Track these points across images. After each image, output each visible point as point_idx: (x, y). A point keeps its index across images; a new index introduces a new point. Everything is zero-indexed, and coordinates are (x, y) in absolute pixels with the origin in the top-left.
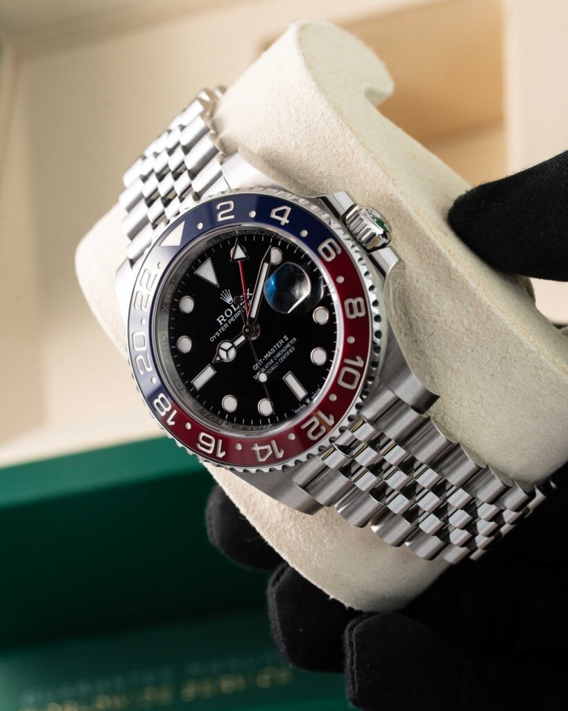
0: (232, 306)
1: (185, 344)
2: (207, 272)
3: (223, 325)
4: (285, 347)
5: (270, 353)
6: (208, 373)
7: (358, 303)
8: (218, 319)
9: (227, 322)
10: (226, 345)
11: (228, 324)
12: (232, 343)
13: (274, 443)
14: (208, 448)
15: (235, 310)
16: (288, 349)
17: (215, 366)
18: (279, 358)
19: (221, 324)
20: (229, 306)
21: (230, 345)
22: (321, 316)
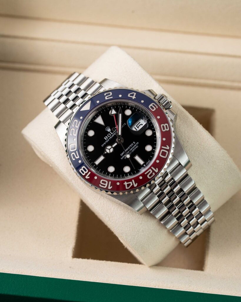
0: (111, 132)
1: (91, 148)
2: (100, 120)
3: (107, 140)
4: (134, 146)
5: (127, 149)
6: (102, 158)
7: (166, 126)
8: (105, 138)
9: (108, 139)
10: (109, 147)
11: (109, 139)
12: (111, 146)
13: (133, 181)
14: (104, 186)
15: (112, 134)
16: (135, 147)
17: (104, 155)
18: (131, 150)
19: (106, 139)
20: (109, 133)
21: (110, 147)
22: (149, 133)
